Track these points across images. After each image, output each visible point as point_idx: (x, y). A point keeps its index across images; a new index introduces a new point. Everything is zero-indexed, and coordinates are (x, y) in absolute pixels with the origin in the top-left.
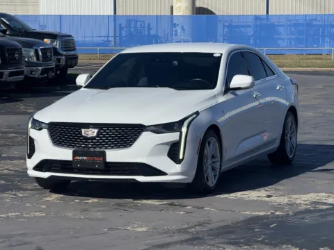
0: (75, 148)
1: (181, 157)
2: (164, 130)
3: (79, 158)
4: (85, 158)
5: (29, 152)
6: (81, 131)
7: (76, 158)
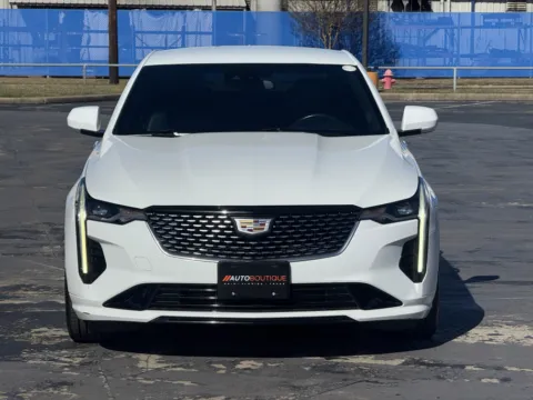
0: (224, 259)
1: (420, 269)
2: (390, 217)
3: (232, 278)
4: (247, 278)
5: (85, 270)
6: (233, 223)
7: (226, 278)
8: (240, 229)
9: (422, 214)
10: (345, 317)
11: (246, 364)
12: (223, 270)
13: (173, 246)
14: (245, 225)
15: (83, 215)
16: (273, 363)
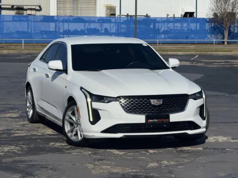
0: (147, 114)
1: (205, 115)
3: (151, 121)
4: (156, 120)
5: (91, 120)
6: (150, 101)
7: (149, 121)
8: (152, 103)
9: (204, 96)
10: (186, 133)
11: (151, 151)
12: (147, 118)
13: (128, 110)
14: (154, 102)
15: (89, 100)
16: (161, 150)
